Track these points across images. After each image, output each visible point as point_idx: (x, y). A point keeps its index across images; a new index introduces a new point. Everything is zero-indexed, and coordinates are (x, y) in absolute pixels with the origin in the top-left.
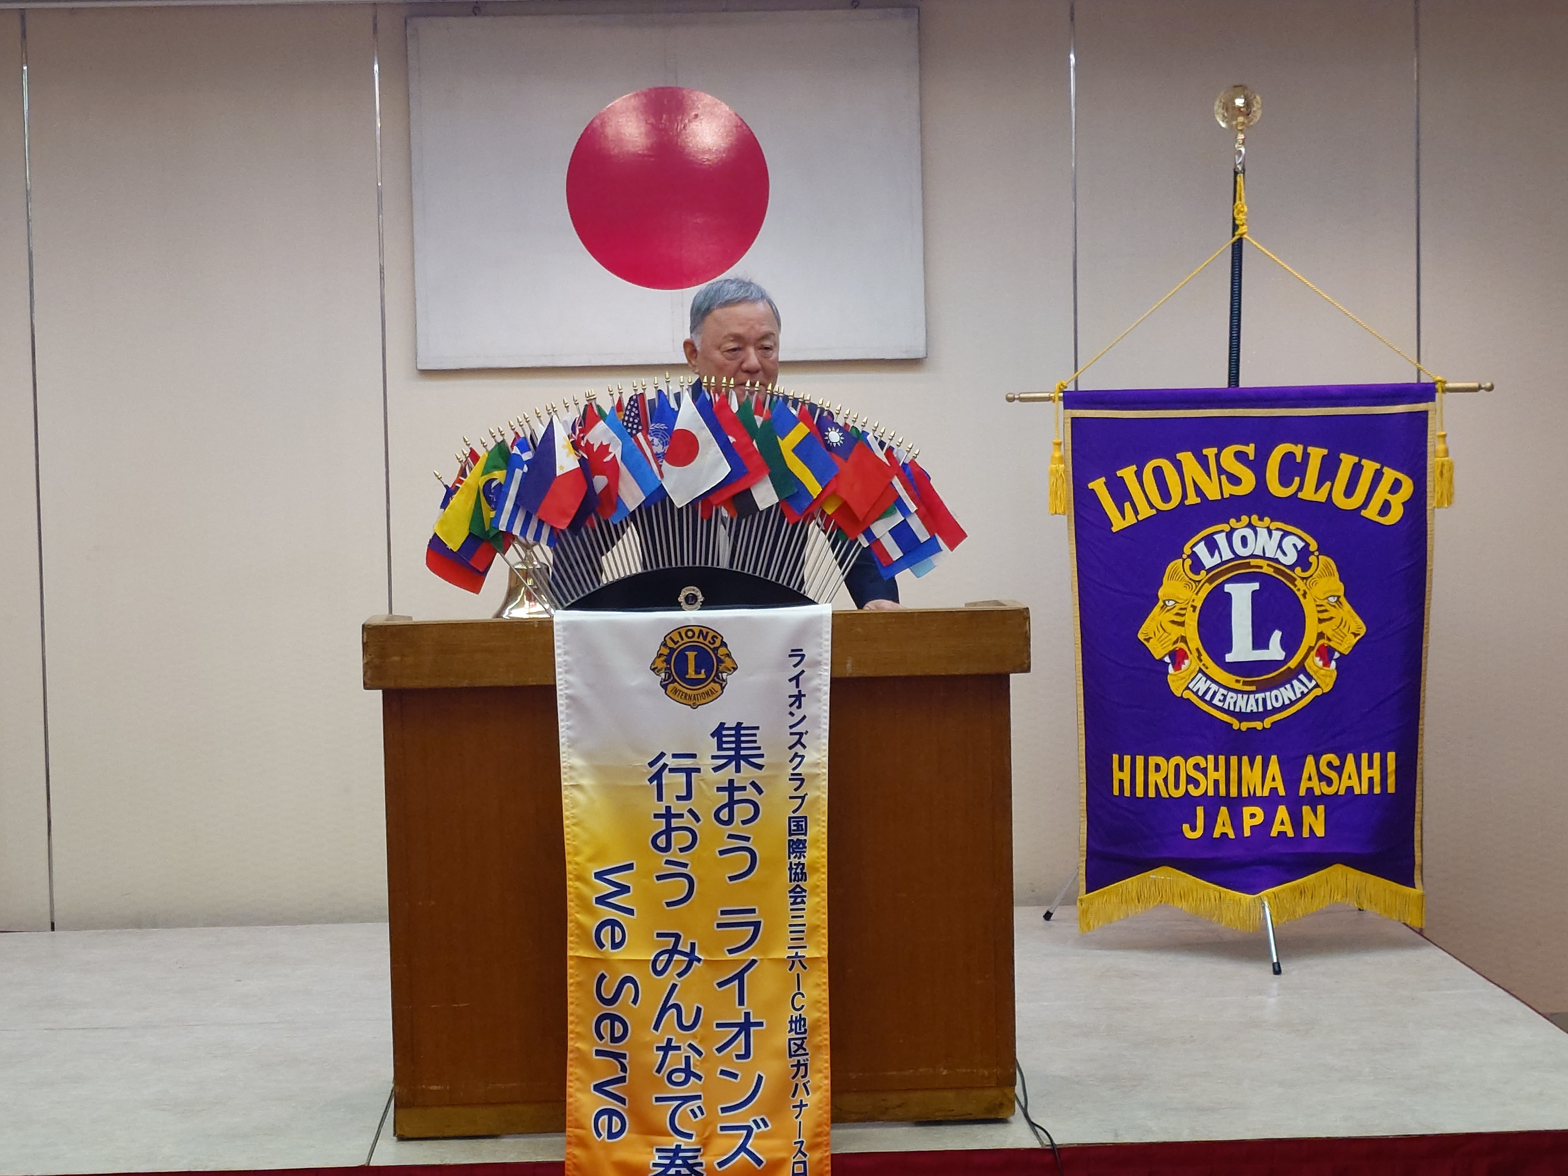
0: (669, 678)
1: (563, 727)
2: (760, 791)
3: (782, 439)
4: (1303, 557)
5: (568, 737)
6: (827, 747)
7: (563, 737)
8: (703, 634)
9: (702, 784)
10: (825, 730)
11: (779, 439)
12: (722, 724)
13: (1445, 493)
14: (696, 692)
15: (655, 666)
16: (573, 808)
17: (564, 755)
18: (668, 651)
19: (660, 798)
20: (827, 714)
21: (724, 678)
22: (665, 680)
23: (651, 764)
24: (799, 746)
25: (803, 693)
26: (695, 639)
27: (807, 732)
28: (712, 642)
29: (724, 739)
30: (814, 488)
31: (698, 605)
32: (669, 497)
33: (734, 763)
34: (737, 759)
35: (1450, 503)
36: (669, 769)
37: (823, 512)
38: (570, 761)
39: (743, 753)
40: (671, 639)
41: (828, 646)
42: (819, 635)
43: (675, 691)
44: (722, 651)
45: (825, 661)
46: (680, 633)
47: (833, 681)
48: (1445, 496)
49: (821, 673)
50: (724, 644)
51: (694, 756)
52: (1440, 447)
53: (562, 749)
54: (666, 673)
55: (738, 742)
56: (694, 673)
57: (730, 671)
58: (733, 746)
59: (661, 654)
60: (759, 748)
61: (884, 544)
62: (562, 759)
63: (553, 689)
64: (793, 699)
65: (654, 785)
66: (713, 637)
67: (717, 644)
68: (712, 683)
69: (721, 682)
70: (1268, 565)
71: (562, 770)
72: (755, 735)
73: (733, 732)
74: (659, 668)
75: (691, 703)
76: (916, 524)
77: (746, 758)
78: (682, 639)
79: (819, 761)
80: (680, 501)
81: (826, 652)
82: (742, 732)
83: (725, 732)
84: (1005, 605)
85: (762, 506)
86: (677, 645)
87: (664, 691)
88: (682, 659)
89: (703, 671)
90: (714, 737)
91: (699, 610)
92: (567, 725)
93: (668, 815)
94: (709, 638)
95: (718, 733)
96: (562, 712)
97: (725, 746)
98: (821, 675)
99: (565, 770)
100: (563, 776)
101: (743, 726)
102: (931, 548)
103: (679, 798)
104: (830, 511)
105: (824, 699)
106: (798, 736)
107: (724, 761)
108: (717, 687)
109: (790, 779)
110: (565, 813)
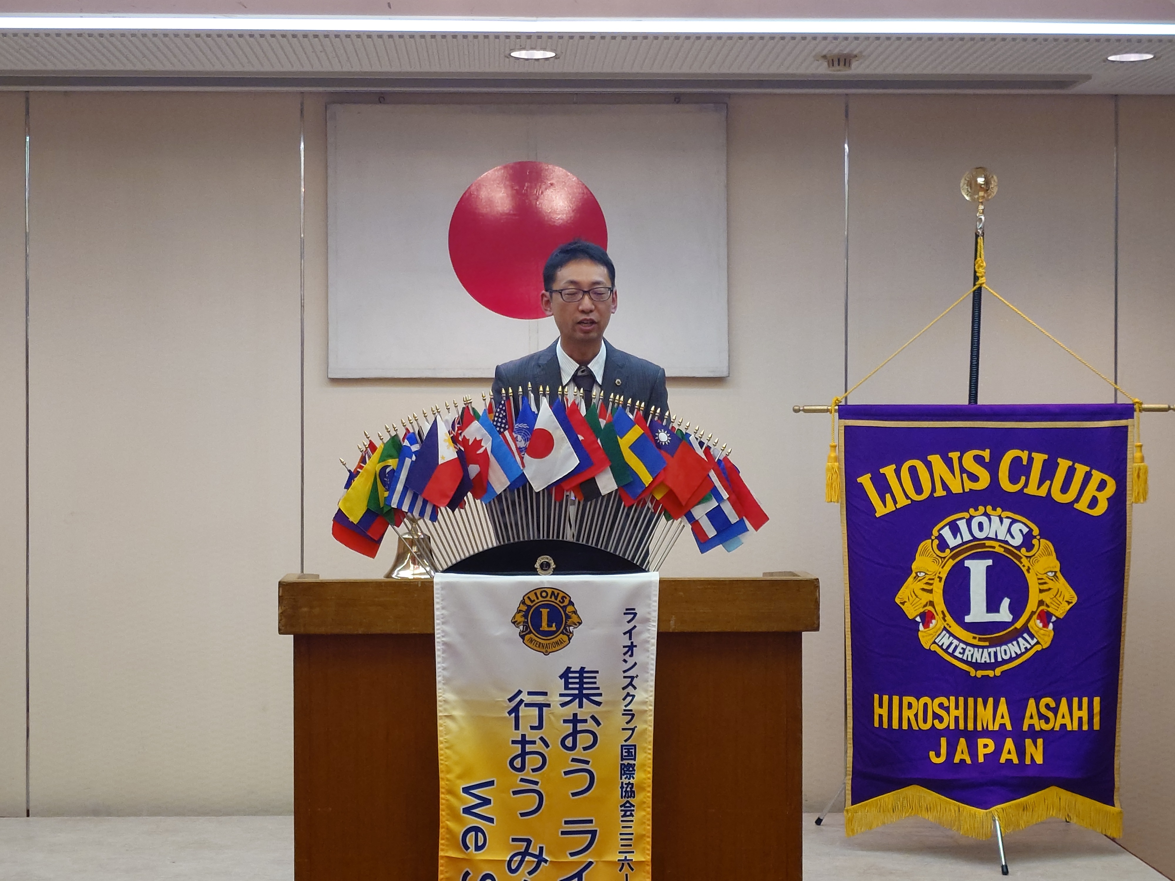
0: (526, 629)
1: (439, 668)
2: (598, 723)
3: (621, 438)
4: (1028, 539)
5: (444, 677)
6: (653, 689)
7: (439, 676)
8: (554, 595)
9: (551, 716)
10: (652, 675)
11: (618, 438)
12: (569, 668)
13: (1141, 491)
14: (548, 642)
15: (516, 620)
16: (446, 734)
17: (440, 691)
18: (526, 608)
19: (517, 727)
20: (654, 662)
21: (571, 631)
22: (523, 632)
23: (511, 700)
24: (630, 687)
25: (634, 644)
26: (548, 598)
27: (637, 676)
28: (561, 601)
29: (570, 680)
30: (647, 478)
31: (551, 571)
32: (530, 484)
33: (577, 700)
34: (580, 697)
35: (1145, 499)
36: (525, 704)
37: (653, 498)
38: (444, 696)
39: (585, 692)
40: (529, 598)
41: (656, 606)
42: (649, 597)
43: (531, 640)
44: (569, 609)
45: (653, 619)
46: (536, 594)
47: (659, 634)
48: (1141, 494)
49: (649, 628)
50: (571, 603)
51: (545, 694)
52: (1138, 455)
53: (439, 686)
54: (524, 626)
55: (581, 683)
56: (546, 626)
57: (576, 625)
58: (577, 686)
59: (520, 610)
60: (598, 688)
61: (702, 525)
62: (438, 695)
63: (432, 636)
64: (627, 649)
65: (512, 717)
66: (563, 598)
67: (566, 602)
68: (561, 635)
69: (569, 634)
70: (1000, 546)
71: (438, 703)
72: (595, 678)
73: (577, 675)
74: (518, 622)
75: (544, 650)
76: (728, 509)
77: (587, 696)
78: (538, 598)
79: (647, 700)
80: (538, 486)
81: (655, 611)
82: (585, 675)
83: (570, 675)
84: (799, 576)
85: (604, 492)
86: (534, 603)
87: (522, 640)
88: (537, 614)
89: (554, 625)
90: (561, 679)
91: (552, 574)
92: (443, 666)
93: (523, 741)
94: (559, 598)
95: (565, 675)
96: (439, 656)
97: (570, 686)
98: (649, 629)
99: (441, 703)
100: (439, 708)
101: (585, 670)
102: (740, 529)
103: (532, 728)
104: (658, 497)
105: (652, 650)
106: (630, 679)
107: (569, 699)
108: (565, 638)
109: (623, 714)
110: (440, 739)
